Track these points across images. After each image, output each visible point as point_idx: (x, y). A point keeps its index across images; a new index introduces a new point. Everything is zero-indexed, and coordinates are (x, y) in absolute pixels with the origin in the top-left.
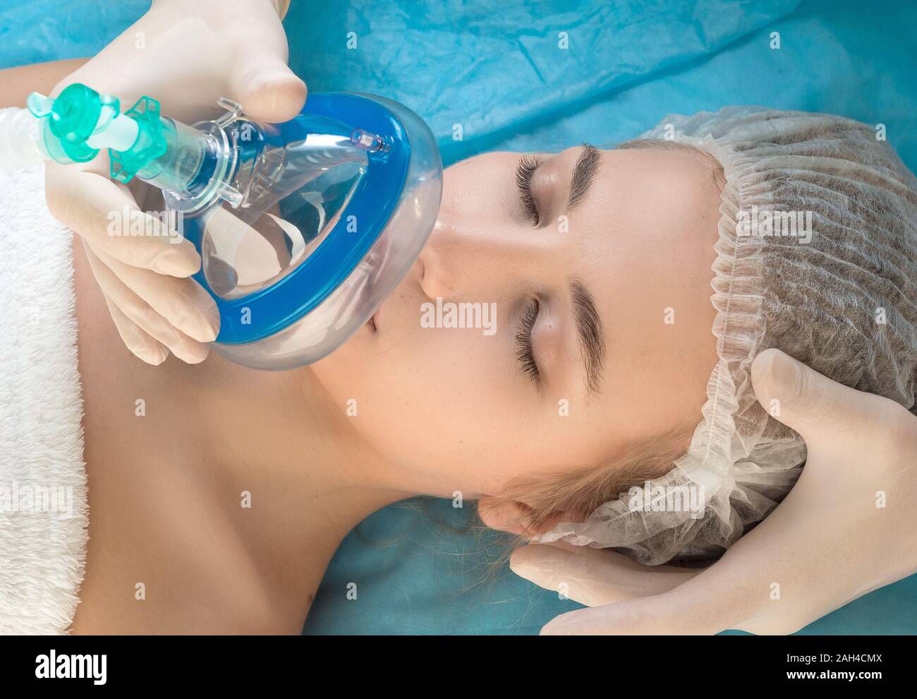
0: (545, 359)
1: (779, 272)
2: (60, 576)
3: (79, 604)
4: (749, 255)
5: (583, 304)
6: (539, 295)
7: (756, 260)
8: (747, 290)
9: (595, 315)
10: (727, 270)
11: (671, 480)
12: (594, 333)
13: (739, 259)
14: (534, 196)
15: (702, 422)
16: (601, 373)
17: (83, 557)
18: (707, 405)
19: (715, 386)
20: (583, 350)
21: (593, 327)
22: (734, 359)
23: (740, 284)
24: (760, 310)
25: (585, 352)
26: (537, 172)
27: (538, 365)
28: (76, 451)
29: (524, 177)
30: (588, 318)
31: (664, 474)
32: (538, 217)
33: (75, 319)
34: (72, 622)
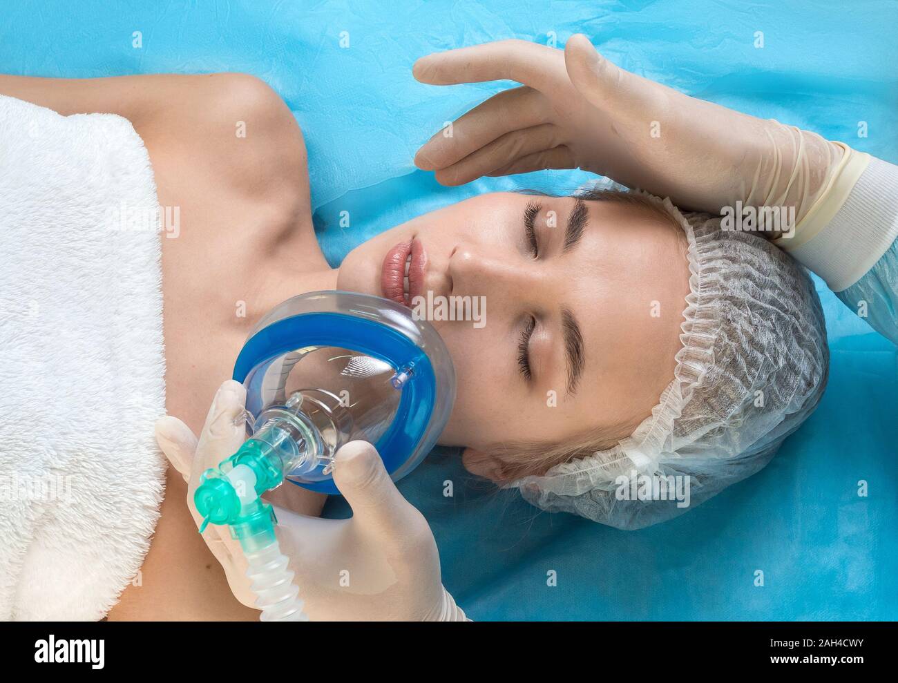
0: (537, 365)
1: (729, 317)
2: (148, 497)
3: (159, 518)
4: (708, 302)
5: (571, 328)
6: (536, 314)
7: (713, 307)
8: (705, 329)
9: (580, 337)
10: (692, 315)
11: (613, 454)
12: (577, 351)
13: (701, 306)
14: (536, 234)
15: (650, 417)
16: (579, 380)
17: (164, 482)
18: (658, 407)
19: (667, 396)
20: (568, 362)
21: (577, 347)
22: (686, 380)
23: (700, 325)
24: (712, 347)
25: (569, 364)
26: (539, 215)
27: (531, 369)
28: (160, 400)
29: (530, 218)
30: (575, 339)
31: (609, 448)
32: (537, 251)
33: (162, 292)
34: (154, 532)
